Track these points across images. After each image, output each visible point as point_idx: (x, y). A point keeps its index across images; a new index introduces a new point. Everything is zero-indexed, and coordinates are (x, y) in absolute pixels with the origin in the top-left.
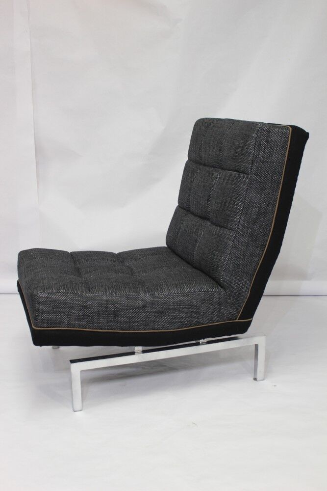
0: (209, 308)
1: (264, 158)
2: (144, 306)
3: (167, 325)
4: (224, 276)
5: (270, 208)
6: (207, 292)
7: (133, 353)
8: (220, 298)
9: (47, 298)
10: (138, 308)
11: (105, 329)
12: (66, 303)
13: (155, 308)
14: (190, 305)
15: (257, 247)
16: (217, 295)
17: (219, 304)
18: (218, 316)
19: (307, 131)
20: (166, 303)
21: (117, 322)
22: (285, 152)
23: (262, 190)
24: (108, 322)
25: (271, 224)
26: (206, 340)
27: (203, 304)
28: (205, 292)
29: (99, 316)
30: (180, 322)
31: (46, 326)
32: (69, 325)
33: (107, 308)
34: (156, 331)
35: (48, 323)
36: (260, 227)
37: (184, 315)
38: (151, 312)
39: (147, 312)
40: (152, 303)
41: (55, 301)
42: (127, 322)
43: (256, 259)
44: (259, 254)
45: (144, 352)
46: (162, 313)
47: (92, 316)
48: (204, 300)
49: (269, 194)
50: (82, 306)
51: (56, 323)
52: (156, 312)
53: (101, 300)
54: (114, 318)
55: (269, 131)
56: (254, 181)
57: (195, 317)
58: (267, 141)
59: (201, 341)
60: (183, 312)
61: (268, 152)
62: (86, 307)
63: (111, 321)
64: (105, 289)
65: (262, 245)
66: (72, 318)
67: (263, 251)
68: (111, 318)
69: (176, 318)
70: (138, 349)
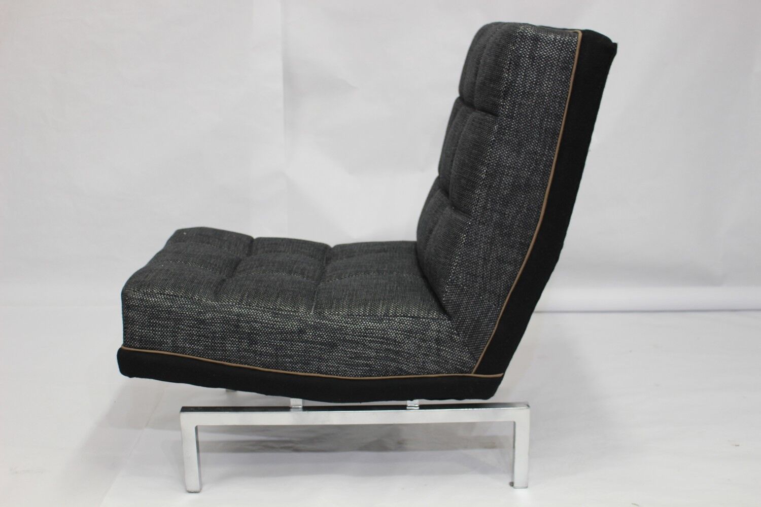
0: (419, 347)
1: (525, 87)
2: (301, 331)
3: (343, 368)
4: (448, 294)
5: (538, 179)
6: (418, 317)
7: (287, 409)
8: (439, 331)
9: (142, 300)
10: (292, 332)
11: (235, 362)
12: (170, 312)
13: (319, 336)
14: (383, 338)
15: (512, 247)
16: (434, 326)
17: (438, 341)
18: (437, 363)
19: (614, 41)
20: (341, 329)
21: (255, 352)
22: (568, 79)
23: (520, 144)
24: (239, 351)
25: (540, 208)
26: (417, 402)
27: (408, 337)
28: (412, 317)
29: (223, 338)
30: (367, 365)
31: (137, 345)
32: (175, 348)
33: (237, 326)
34: (324, 376)
35: (141, 341)
36: (518, 212)
37: (374, 354)
38: (312, 342)
39: (307, 341)
40: (315, 328)
41: (153, 307)
42: (271, 355)
43: (510, 268)
44: (515, 261)
45: (306, 409)
46: (333, 346)
47: (214, 338)
48: (410, 331)
49: (536, 153)
50: (197, 320)
51: (154, 343)
52: (321, 344)
53: (230, 313)
54: (250, 344)
55: (536, 39)
56: (505, 129)
57: (393, 360)
58: (532, 57)
59: (409, 403)
60: (370, 348)
61: (533, 76)
62: (203, 322)
63: (245, 350)
64: (243, 296)
65: (521, 243)
66: (180, 337)
67: (524, 256)
68: (245, 345)
69: (358, 357)
70: (296, 402)
